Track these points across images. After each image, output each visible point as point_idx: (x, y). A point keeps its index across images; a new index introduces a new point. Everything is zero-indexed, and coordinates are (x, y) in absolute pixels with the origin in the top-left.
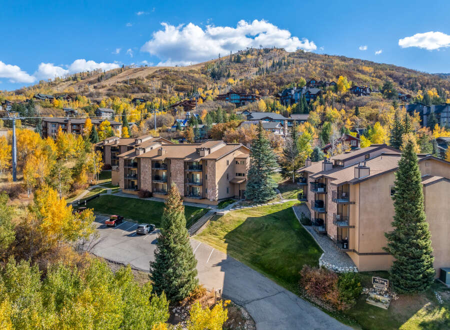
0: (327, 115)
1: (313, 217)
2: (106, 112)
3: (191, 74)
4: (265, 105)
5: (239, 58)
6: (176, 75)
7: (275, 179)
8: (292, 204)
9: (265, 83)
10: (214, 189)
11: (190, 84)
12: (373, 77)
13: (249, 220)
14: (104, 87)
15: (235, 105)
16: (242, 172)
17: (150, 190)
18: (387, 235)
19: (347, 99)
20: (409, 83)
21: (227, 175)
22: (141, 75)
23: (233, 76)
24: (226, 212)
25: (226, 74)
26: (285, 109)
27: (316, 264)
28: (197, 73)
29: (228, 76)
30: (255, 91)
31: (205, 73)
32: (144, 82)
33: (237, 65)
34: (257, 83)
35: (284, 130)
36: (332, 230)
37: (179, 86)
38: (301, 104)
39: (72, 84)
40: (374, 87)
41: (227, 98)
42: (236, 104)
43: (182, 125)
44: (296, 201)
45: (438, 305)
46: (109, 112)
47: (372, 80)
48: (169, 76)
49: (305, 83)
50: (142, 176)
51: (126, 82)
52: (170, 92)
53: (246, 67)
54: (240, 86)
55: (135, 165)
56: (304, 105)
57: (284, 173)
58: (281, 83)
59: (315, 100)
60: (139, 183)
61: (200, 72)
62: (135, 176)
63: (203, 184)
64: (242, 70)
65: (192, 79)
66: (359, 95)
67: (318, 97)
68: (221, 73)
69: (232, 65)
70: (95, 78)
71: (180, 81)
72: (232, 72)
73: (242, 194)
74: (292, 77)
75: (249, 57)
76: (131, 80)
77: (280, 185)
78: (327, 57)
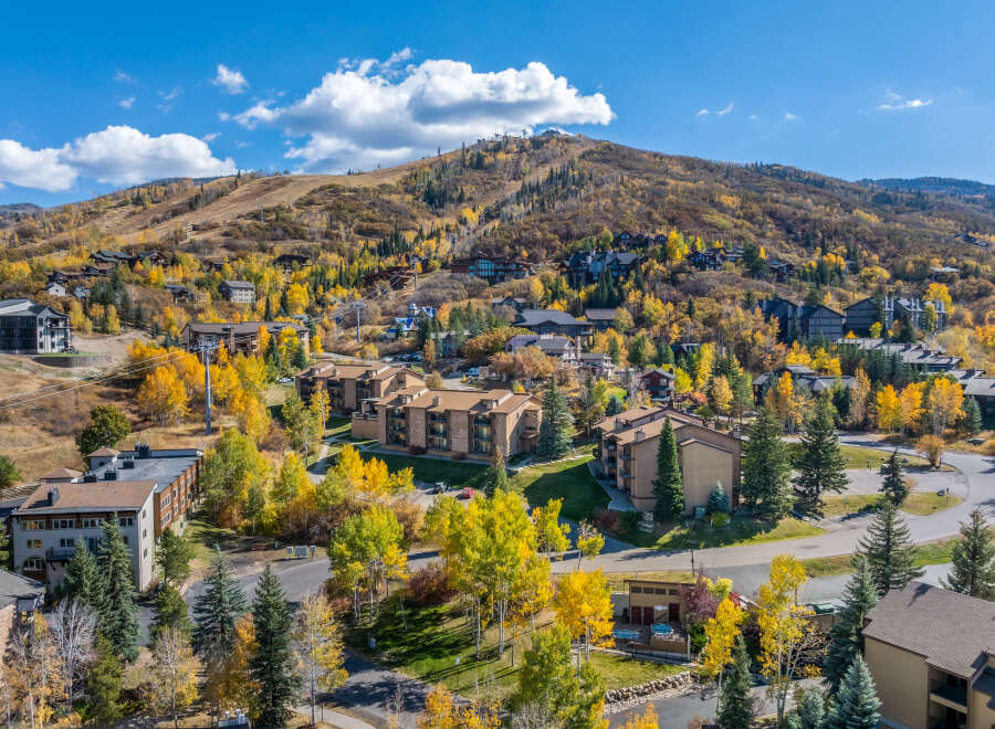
0: (644, 313)
1: (606, 472)
2: (241, 289)
3: (386, 197)
4: (541, 286)
5: (480, 158)
6: (355, 199)
7: (568, 433)
8: (587, 460)
9: (539, 234)
10: (505, 445)
11: (386, 219)
12: (738, 217)
13: (546, 476)
14: (215, 227)
15: (487, 283)
16: (533, 425)
17: (424, 446)
18: (652, 482)
19: (682, 276)
20: (803, 231)
21: (517, 429)
22: (284, 198)
23: (470, 199)
24: (520, 469)
25: (455, 195)
26: (576, 296)
27: (606, 507)
28: (396, 192)
29: (461, 199)
30: (520, 251)
31: (412, 191)
32: (293, 216)
33: (477, 175)
34: (523, 234)
35: (576, 351)
36: (620, 481)
37: (365, 224)
38: (602, 287)
39: (134, 213)
40: (736, 242)
41: (471, 267)
42: (488, 278)
43: (405, 328)
44: (590, 457)
45: (684, 527)
46: (246, 289)
47: (736, 227)
48: (342, 203)
49: (612, 239)
50: (412, 429)
51: (256, 216)
52: (347, 237)
53: (496, 179)
54: (492, 240)
55: (403, 416)
56: (609, 288)
57: (578, 424)
58: (567, 237)
59: (626, 278)
60: (408, 437)
61: (401, 188)
62: (401, 430)
63: (491, 439)
64: (488, 186)
65: (388, 208)
66: (703, 269)
67: (633, 273)
68: (445, 192)
69: (468, 174)
70: (180, 201)
71: (365, 212)
72: (468, 190)
73: (534, 451)
74: (588, 222)
75: (501, 156)
76: (267, 211)
77: (574, 438)
78: (658, 159)
